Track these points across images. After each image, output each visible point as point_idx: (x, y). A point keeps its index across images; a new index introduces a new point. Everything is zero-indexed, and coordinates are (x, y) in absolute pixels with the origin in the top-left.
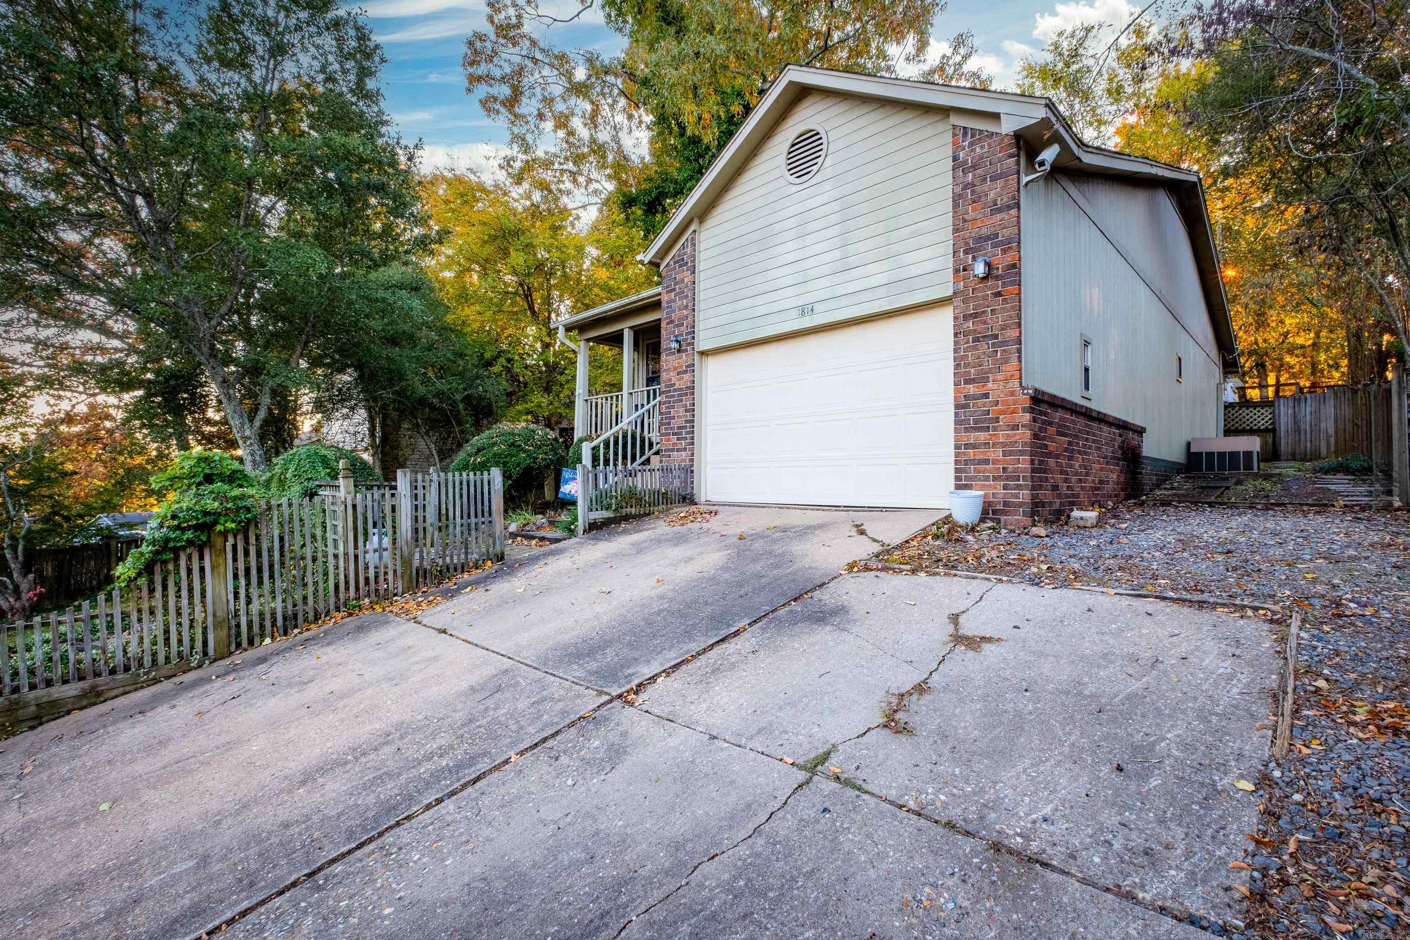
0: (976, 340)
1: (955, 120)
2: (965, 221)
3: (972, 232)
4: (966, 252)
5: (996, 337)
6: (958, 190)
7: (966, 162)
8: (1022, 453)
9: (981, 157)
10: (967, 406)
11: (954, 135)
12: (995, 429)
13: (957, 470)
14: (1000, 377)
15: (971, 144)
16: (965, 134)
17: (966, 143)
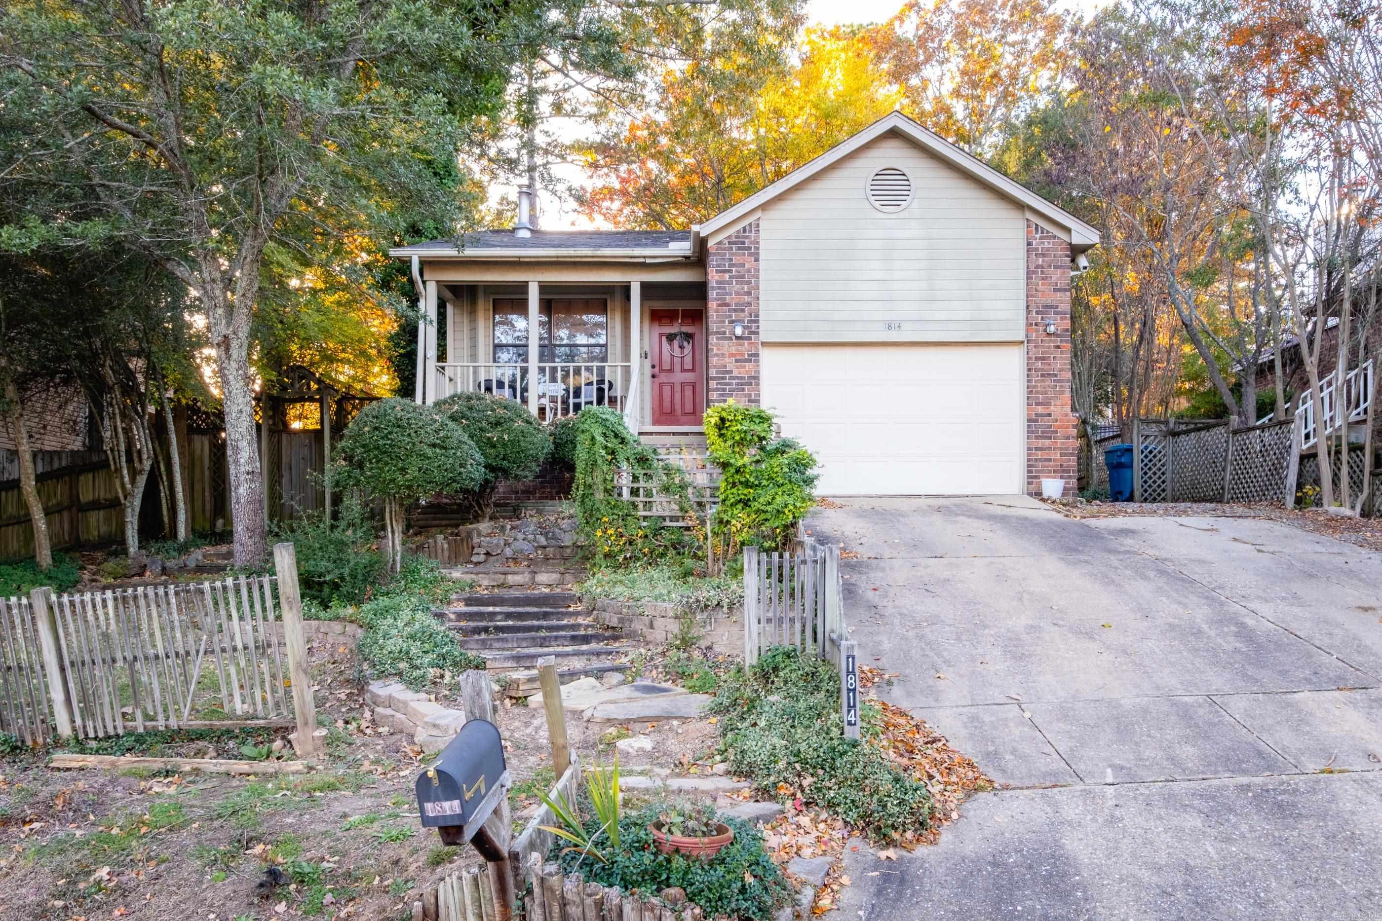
0: (1042, 376)
1: (1029, 215)
2: (1036, 290)
3: (1041, 300)
4: (1037, 313)
5: (1056, 375)
6: (1032, 268)
7: (1037, 249)
8: (1072, 455)
9: (1048, 250)
10: (1036, 421)
11: (1028, 226)
12: (1055, 438)
13: (1028, 466)
14: (1058, 402)
15: (1041, 238)
16: (1037, 229)
17: (1038, 236)
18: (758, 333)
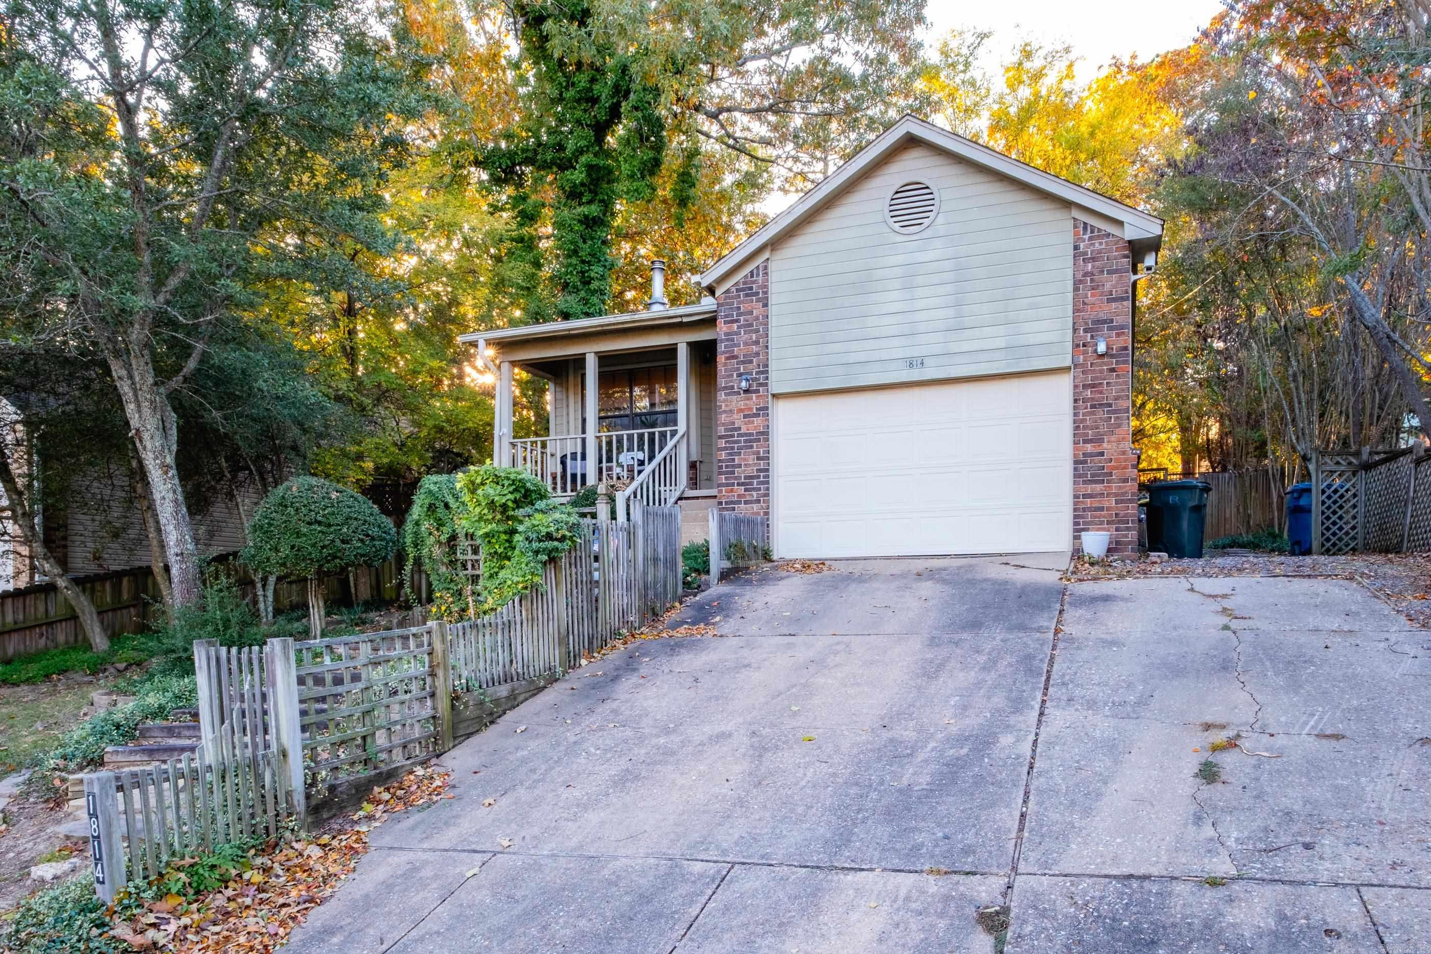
0: (1093, 407)
1: (1076, 213)
2: (1084, 303)
3: (1090, 315)
4: (1086, 331)
5: (1110, 405)
6: (1079, 276)
7: (1085, 253)
8: (1131, 501)
9: (1100, 252)
10: (1085, 462)
11: (1075, 227)
12: (1108, 482)
13: (1075, 517)
14: (1113, 438)
15: (1090, 239)
16: (1085, 228)
17: (1086, 237)
18: (766, 385)
